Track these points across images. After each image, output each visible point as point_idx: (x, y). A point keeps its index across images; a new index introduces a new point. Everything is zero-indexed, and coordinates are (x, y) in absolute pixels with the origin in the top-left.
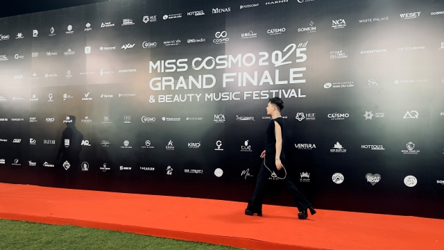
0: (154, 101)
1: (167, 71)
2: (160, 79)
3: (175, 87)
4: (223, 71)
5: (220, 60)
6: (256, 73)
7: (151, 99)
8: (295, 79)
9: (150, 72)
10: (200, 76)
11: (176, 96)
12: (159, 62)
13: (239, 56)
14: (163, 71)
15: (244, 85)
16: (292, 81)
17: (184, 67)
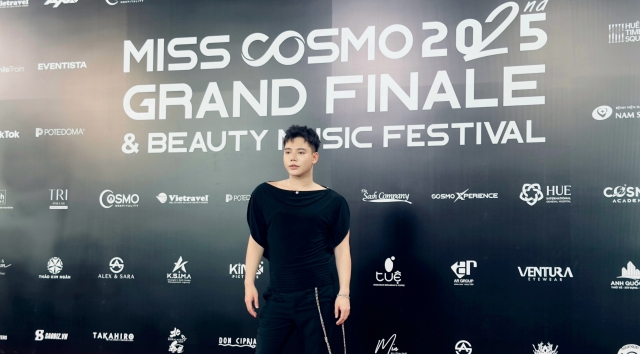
0: (135, 149)
1: (172, 67)
2: (151, 88)
3: (195, 111)
4: (326, 70)
5: (317, 40)
6: (414, 77)
7: (128, 142)
8: (516, 94)
9: (127, 68)
10: (264, 83)
11: (198, 135)
12: (150, 43)
13: (370, 31)
14: (160, 68)
15: (384, 108)
16: (509, 101)
17: (220, 58)
